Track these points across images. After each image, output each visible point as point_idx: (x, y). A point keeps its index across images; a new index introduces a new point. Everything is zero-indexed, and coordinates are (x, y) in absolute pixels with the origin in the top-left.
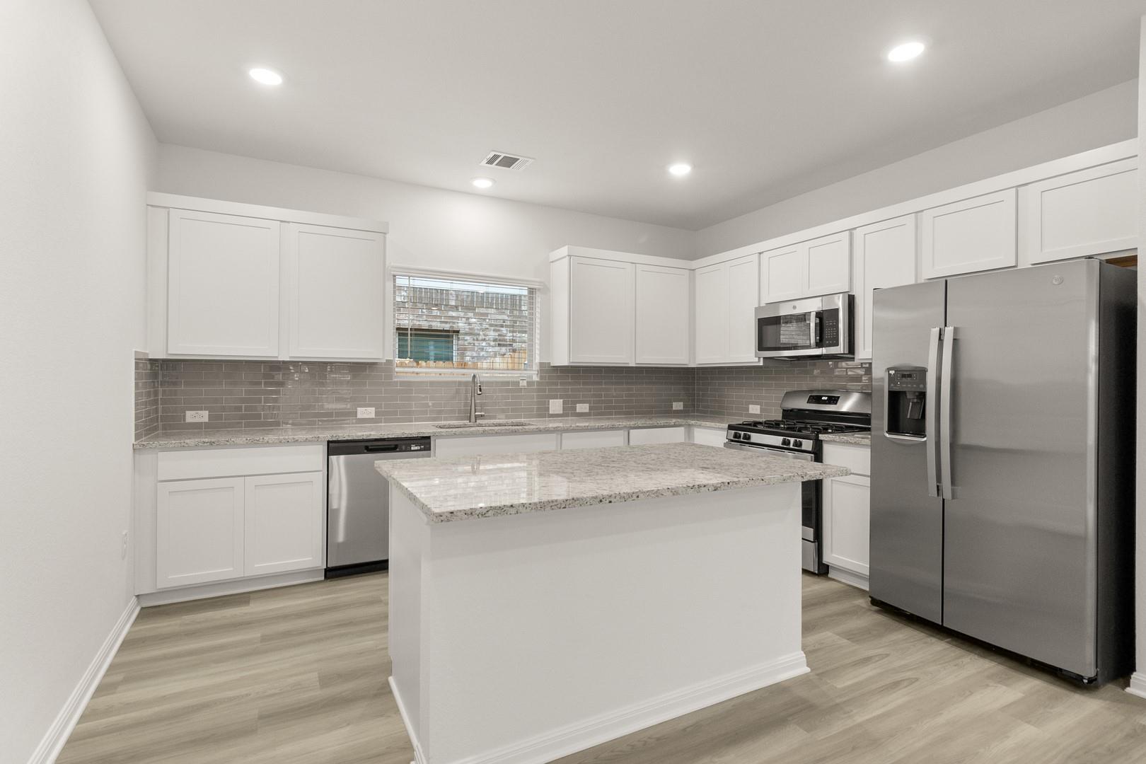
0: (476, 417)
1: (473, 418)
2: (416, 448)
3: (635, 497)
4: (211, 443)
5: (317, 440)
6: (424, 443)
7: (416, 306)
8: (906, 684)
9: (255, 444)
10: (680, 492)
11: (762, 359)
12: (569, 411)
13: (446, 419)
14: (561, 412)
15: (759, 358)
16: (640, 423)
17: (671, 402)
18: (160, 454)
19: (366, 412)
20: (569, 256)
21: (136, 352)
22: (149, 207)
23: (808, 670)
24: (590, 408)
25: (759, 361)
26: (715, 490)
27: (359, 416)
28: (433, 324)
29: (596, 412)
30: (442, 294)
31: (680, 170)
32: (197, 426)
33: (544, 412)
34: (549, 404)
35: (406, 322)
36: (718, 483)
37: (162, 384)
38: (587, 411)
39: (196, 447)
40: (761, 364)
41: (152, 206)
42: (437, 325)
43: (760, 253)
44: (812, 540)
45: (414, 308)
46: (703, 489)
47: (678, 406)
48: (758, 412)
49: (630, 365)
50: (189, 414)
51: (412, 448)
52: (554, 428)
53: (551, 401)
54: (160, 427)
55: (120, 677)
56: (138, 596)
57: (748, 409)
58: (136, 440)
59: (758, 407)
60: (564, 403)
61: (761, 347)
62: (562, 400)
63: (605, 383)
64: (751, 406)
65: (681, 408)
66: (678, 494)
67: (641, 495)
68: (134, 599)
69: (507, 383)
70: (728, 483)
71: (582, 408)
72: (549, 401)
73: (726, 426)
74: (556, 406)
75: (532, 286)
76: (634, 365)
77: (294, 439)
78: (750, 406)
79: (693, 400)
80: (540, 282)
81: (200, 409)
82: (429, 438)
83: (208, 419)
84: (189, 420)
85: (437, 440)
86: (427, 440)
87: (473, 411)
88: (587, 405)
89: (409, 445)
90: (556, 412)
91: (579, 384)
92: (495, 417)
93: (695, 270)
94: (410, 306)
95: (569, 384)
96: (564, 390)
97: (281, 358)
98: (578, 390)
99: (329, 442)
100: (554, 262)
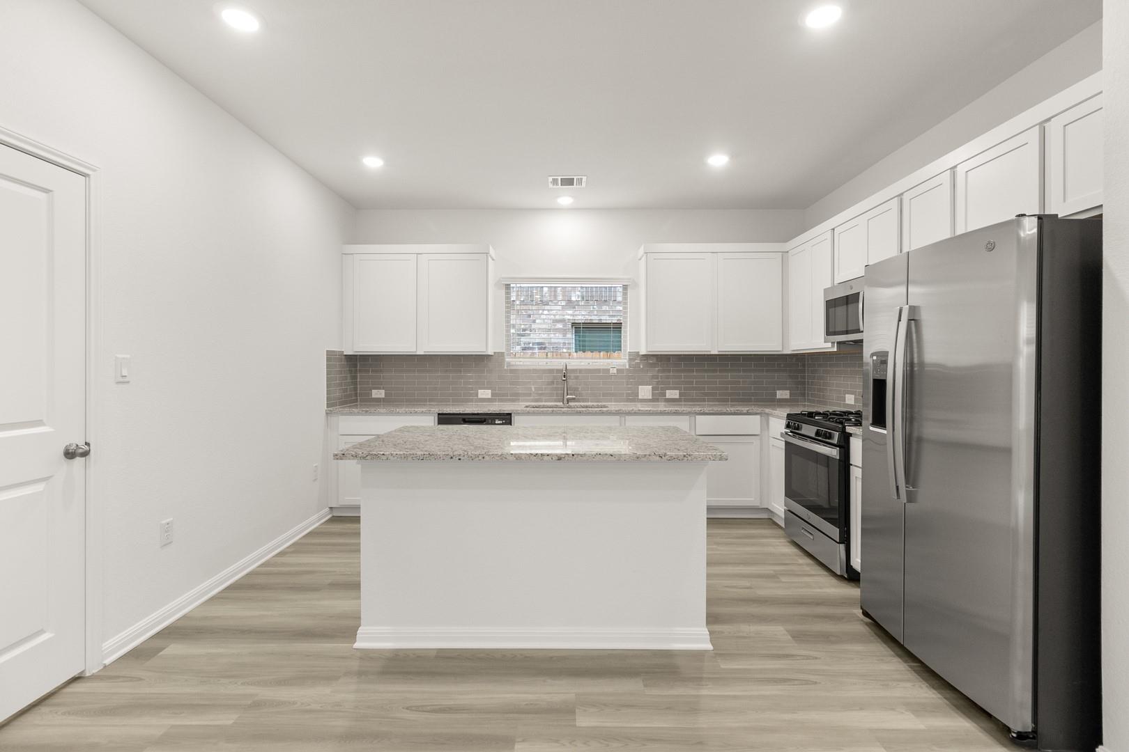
0: (568, 400)
1: (565, 400)
2: (499, 422)
3: (480, 458)
4: (367, 411)
5: (428, 413)
6: (507, 419)
7: (588, 303)
8: (796, 682)
9: (391, 413)
10: (523, 457)
12: (658, 396)
13: (546, 401)
14: (651, 398)
15: (833, 343)
16: (706, 410)
17: (774, 390)
18: (340, 417)
19: (485, 394)
20: (645, 253)
21: (327, 351)
23: (709, 647)
24: (680, 394)
25: (833, 346)
26: (559, 460)
27: (480, 396)
28: (603, 318)
29: (684, 398)
30: (610, 291)
31: (718, 161)
32: (378, 400)
33: (633, 397)
34: (638, 391)
35: (580, 317)
36: (562, 454)
37: (360, 371)
38: (677, 397)
39: (358, 414)
40: (836, 349)
42: (606, 319)
43: (833, 229)
44: (838, 541)
45: (587, 305)
46: (546, 458)
47: (782, 394)
48: (853, 402)
49: (712, 353)
50: (374, 392)
51: (496, 422)
52: (616, 411)
53: (640, 387)
54: (359, 400)
55: (292, 549)
56: (331, 508)
58: (327, 407)
59: (852, 397)
60: (653, 389)
61: (830, 332)
62: (651, 386)
63: (697, 371)
65: (788, 397)
66: (521, 459)
67: (487, 458)
68: (327, 509)
69: (598, 371)
70: (573, 455)
71: (672, 394)
72: (638, 387)
73: (786, 415)
74: (645, 391)
75: (625, 284)
76: (717, 353)
77: (414, 411)
78: (847, 395)
79: (803, 389)
81: (380, 388)
82: (510, 414)
83: (383, 396)
84: (374, 396)
85: (516, 417)
86: (507, 417)
87: (565, 394)
88: (677, 392)
89: (494, 420)
90: (645, 398)
91: (669, 371)
92: (584, 401)
93: (788, 252)
94: (583, 304)
95: (659, 371)
96: (653, 377)
97: (418, 353)
98: (668, 377)
99: (439, 414)
100: (640, 259)
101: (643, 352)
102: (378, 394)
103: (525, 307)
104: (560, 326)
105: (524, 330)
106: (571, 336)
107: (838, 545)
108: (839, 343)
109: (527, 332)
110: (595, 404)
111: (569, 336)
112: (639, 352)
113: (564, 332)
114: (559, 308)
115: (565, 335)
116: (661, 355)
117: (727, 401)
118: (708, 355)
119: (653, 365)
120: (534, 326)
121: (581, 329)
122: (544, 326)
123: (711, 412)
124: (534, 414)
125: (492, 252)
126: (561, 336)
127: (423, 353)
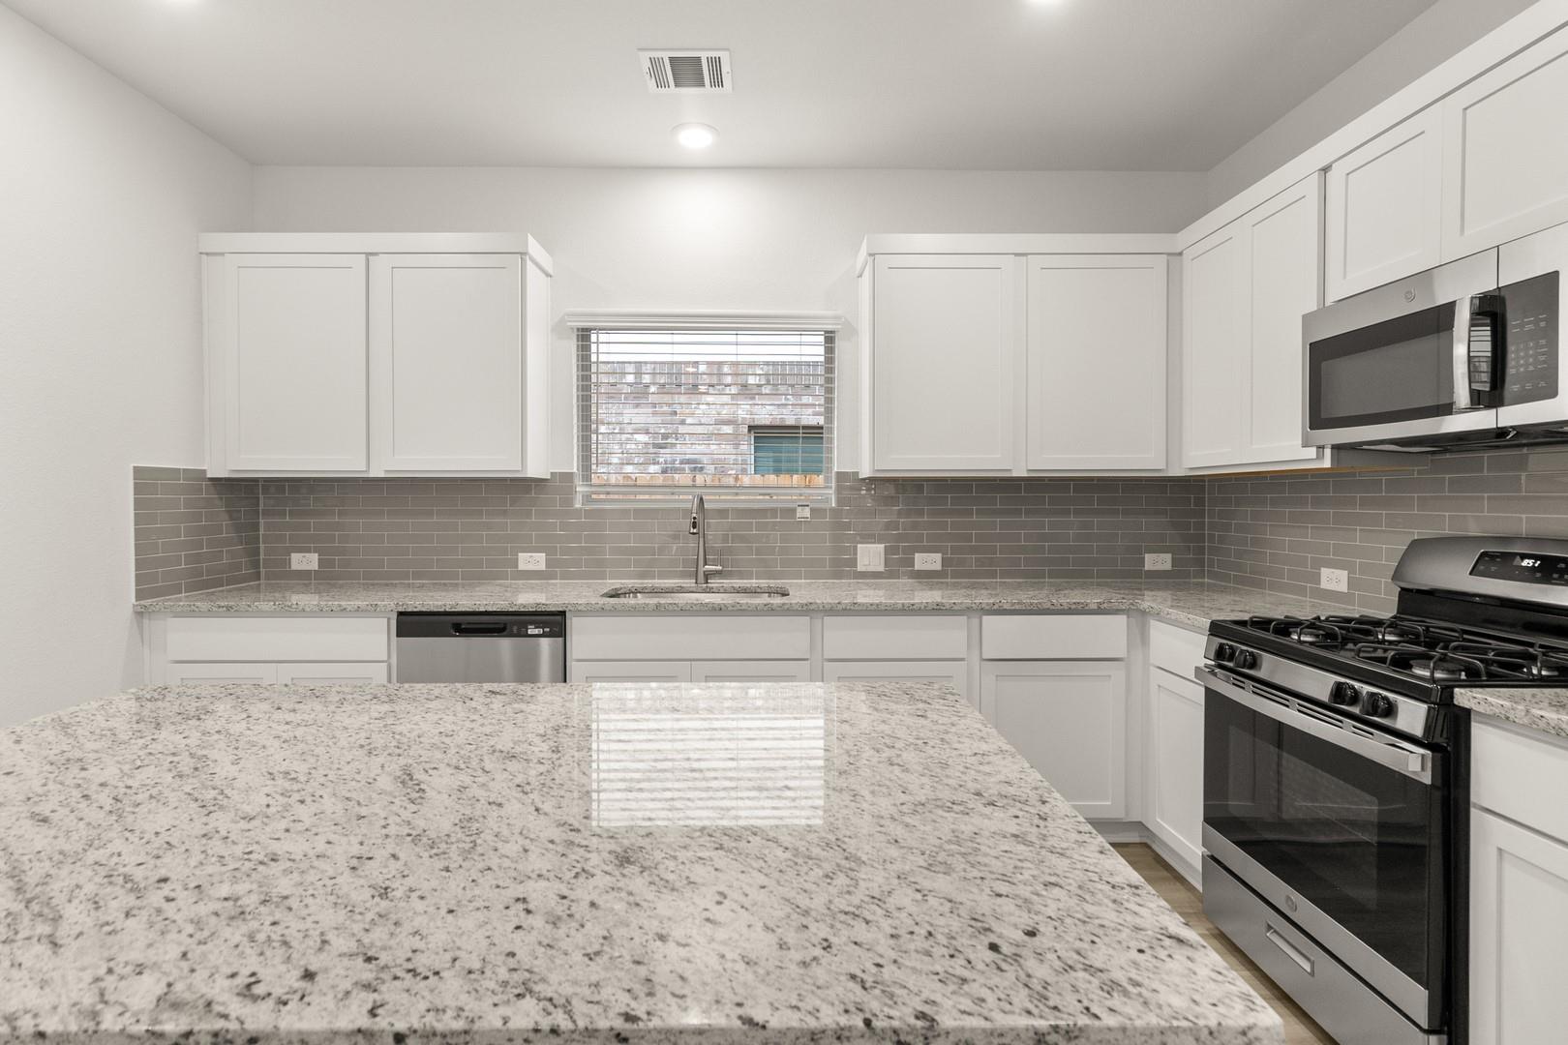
0: (707, 576)
1: (699, 576)
2: (536, 631)
6: (554, 623)
7: (777, 390)
11: (1328, 452)
12: (898, 565)
13: (662, 576)
14: (882, 568)
15: (1321, 448)
17: (1140, 553)
18: (170, 619)
19: (532, 561)
20: (871, 255)
21: (137, 471)
22: (204, 257)
24: (945, 562)
25: (1320, 457)
27: (522, 566)
29: (952, 572)
32: (304, 575)
33: (843, 567)
34: (856, 554)
37: (266, 513)
38: (938, 567)
40: (1327, 463)
41: (207, 254)
43: (1325, 169)
44: (1425, 1026)
45: (775, 393)
47: (1158, 561)
48: (1343, 587)
49: (1015, 474)
50: (295, 557)
51: (530, 632)
52: (802, 606)
53: (860, 546)
54: (263, 575)
57: (1317, 579)
59: (1343, 575)
60: (888, 551)
61: (1319, 417)
62: (883, 545)
63: (979, 512)
64: (1325, 572)
69: (773, 511)
71: (928, 561)
72: (855, 548)
73: (1207, 623)
74: (870, 556)
75: (830, 327)
76: (1023, 475)
77: (340, 606)
78: (1324, 570)
79: (1202, 551)
80: (835, 317)
81: (308, 551)
82: (563, 613)
83: (315, 566)
84: (295, 566)
85: (574, 619)
86: (559, 618)
87: (701, 562)
88: (938, 557)
89: (525, 625)
90: (871, 569)
91: (921, 513)
92: (741, 575)
93: (1180, 254)
94: (768, 392)
95: (900, 513)
96: (888, 526)
97: (372, 475)
98: (915, 526)
99: (400, 614)
100: (860, 276)
101: (866, 472)
102: (305, 561)
103: (667, 398)
104: (728, 429)
105: (665, 436)
106: (747, 447)
107: (1421, 1035)
108: (1336, 448)
109: (669, 441)
110: (764, 583)
111: (744, 448)
112: (858, 473)
113: (735, 440)
114: (726, 399)
115: (737, 445)
116: (905, 479)
117: (1040, 575)
118: (1003, 479)
119: (890, 501)
120: (682, 429)
121: (764, 435)
122: (700, 429)
123: (1017, 607)
124: (614, 612)
125: (534, 248)
126: (729, 448)
127: (382, 475)
